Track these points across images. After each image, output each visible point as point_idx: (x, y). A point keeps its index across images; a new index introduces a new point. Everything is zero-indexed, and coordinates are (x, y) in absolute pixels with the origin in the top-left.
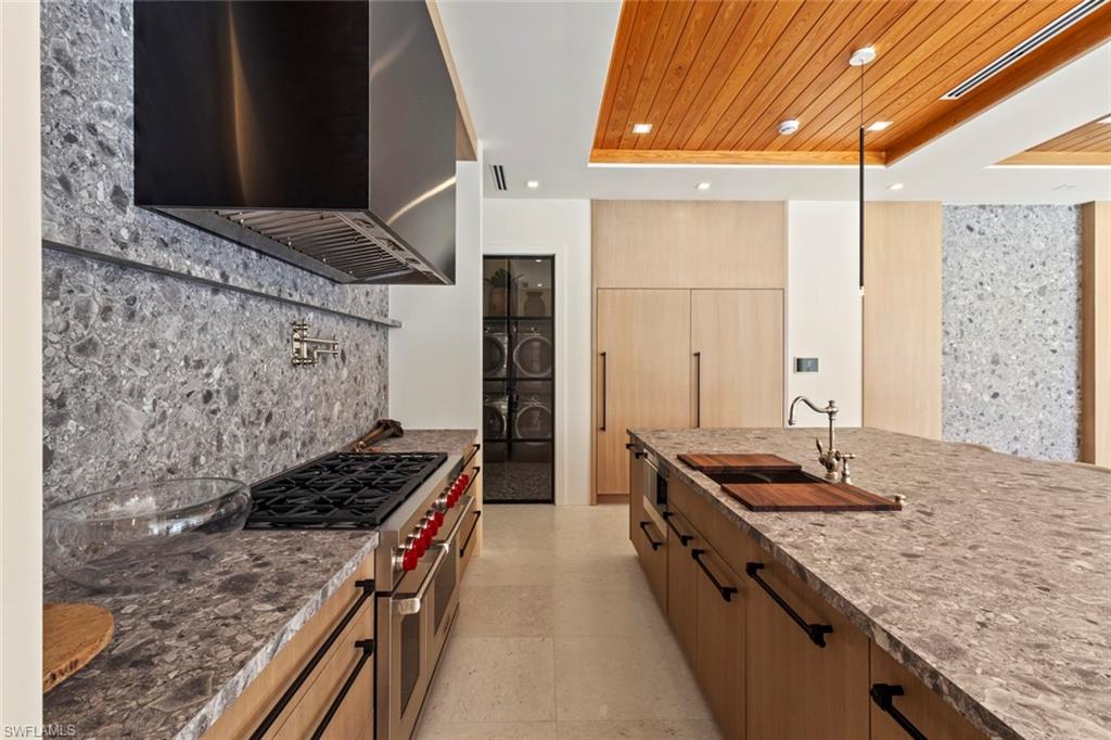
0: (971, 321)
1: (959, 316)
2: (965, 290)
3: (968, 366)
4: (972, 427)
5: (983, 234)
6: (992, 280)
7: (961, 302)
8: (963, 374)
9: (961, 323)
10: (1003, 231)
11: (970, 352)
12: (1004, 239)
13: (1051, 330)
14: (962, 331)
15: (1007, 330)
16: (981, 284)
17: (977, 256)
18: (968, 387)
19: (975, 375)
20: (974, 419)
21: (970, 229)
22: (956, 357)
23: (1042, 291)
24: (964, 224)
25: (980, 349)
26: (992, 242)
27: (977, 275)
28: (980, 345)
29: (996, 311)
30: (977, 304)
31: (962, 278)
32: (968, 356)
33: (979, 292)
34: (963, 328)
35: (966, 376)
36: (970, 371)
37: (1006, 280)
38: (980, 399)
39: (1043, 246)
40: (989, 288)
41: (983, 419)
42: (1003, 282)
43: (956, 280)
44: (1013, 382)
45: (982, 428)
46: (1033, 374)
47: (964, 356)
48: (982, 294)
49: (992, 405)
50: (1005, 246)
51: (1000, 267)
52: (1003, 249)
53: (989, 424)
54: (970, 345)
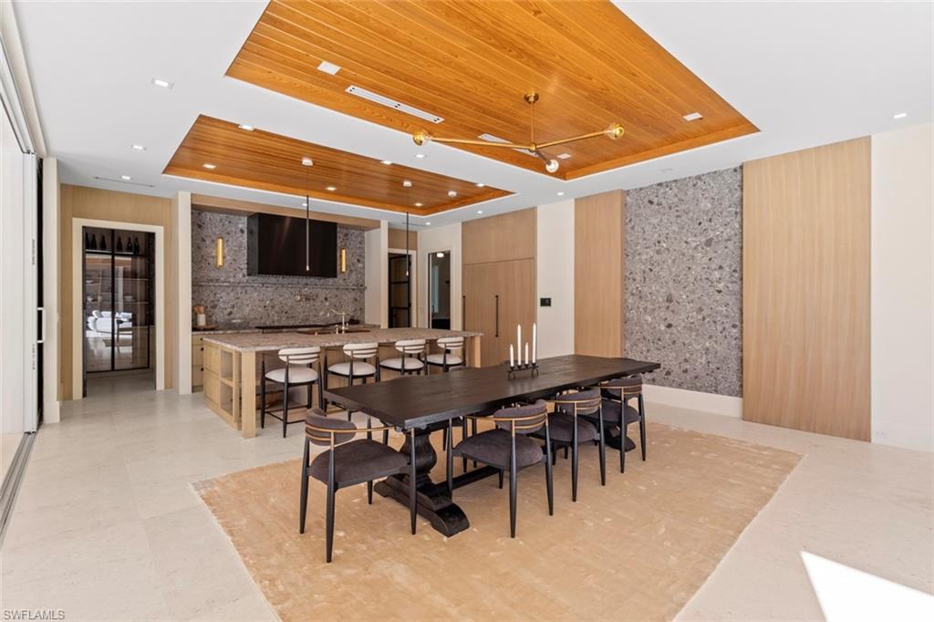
0: (651, 270)
1: (643, 267)
2: (647, 248)
3: (649, 304)
4: (652, 349)
5: (661, 204)
6: (667, 238)
7: (644, 257)
8: (645, 309)
9: (644, 272)
10: (676, 200)
11: (650, 293)
12: (677, 206)
13: (717, 274)
14: (645, 278)
15: (679, 276)
16: (659, 242)
17: (655, 221)
18: (649, 319)
19: (654, 310)
20: (653, 342)
21: (651, 202)
22: (641, 297)
23: (709, 243)
24: (647, 200)
25: (658, 291)
26: (667, 209)
27: (656, 235)
28: (658, 287)
29: (670, 261)
30: (657, 257)
31: (645, 239)
32: (649, 296)
33: (657, 248)
34: (645, 276)
35: (647, 311)
36: (650, 307)
37: (678, 237)
38: (657, 328)
39: (710, 205)
40: (665, 245)
41: (660, 343)
42: (676, 239)
43: (641, 241)
44: (683, 317)
46: (701, 310)
47: (646, 296)
48: (659, 250)
49: (667, 333)
50: (677, 211)
51: (674, 228)
52: (676, 214)
53: (664, 347)
54: (651, 288)
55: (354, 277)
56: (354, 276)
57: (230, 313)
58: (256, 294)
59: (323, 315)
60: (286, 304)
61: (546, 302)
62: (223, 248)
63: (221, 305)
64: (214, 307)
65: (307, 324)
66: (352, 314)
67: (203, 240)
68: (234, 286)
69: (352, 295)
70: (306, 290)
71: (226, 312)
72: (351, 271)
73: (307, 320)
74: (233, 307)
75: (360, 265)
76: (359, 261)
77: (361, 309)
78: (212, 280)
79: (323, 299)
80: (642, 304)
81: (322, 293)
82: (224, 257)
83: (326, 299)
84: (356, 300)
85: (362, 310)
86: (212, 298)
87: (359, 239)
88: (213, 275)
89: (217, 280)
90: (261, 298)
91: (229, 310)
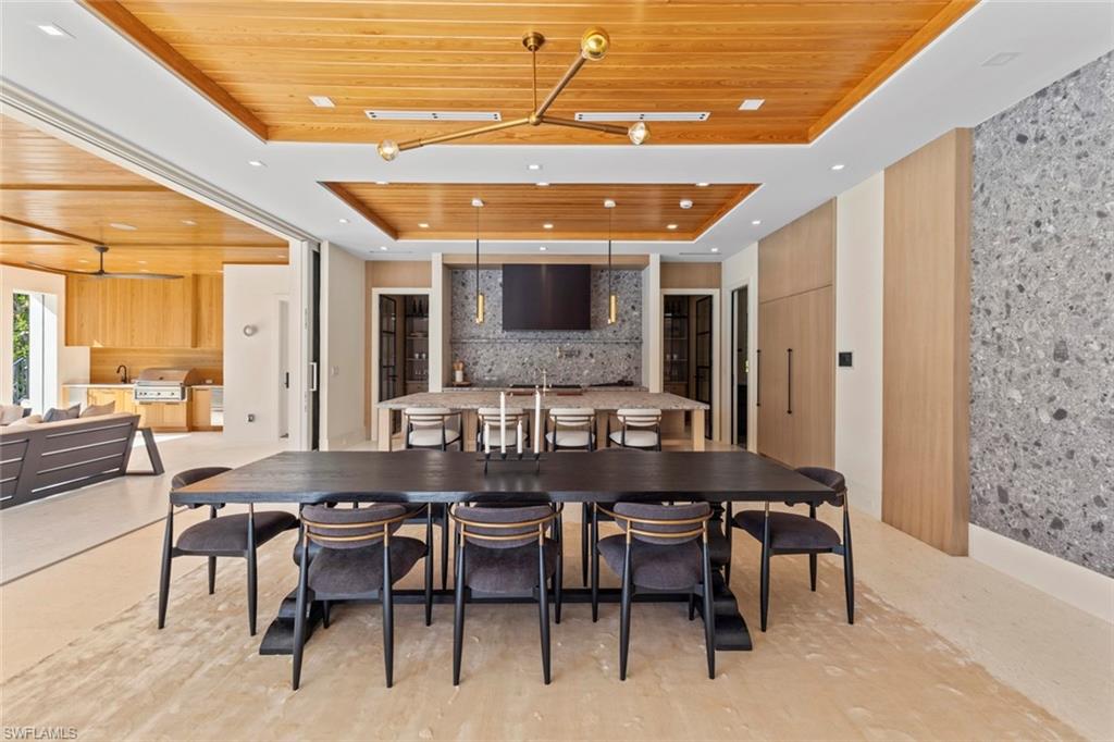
0: (1021, 289)
1: (1005, 283)
2: (1013, 241)
3: (1016, 364)
4: (1023, 462)
5: (1042, 138)
6: (1055, 212)
7: (1007, 262)
8: (1009, 374)
9: (1008, 294)
10: (1077, 117)
11: (1019, 340)
12: (1079, 132)
14: (1008, 306)
15: (1082, 297)
16: (1038, 224)
17: (1029, 179)
18: (1016, 395)
19: (1027, 377)
20: (1025, 449)
21: (1022, 139)
22: (1000, 349)
24: (1013, 135)
25: (1036, 335)
26: (1057, 145)
27: (1032, 211)
28: (1035, 327)
29: (1062, 265)
30: (1033, 259)
31: (1009, 223)
32: (1016, 345)
33: (1034, 238)
34: (1010, 302)
35: (1014, 379)
36: (1019, 370)
37: (1081, 205)
38: (1034, 418)
40: (1051, 229)
41: (1040, 453)
42: (1075, 210)
43: (1001, 229)
44: (1093, 394)
45: (1037, 467)
47: (1011, 346)
48: (1039, 242)
49: (1055, 430)
50: (1080, 143)
51: (1071, 185)
52: (1077, 150)
53: (1048, 463)
54: (1020, 328)
55: (628, 328)
56: (627, 326)
57: (490, 370)
58: (513, 351)
59: (588, 374)
60: (545, 361)
61: (846, 359)
62: (484, 304)
63: (482, 362)
64: (475, 364)
65: (569, 383)
66: (625, 374)
67: (467, 298)
68: (491, 342)
69: (625, 350)
70: (568, 346)
71: (486, 369)
72: (624, 321)
73: (568, 379)
74: (493, 364)
75: (636, 313)
76: (633, 308)
77: (636, 368)
78: (473, 337)
79: (587, 356)
80: (1003, 364)
81: (586, 349)
82: (484, 314)
83: (591, 355)
84: (629, 356)
85: (638, 369)
86: (473, 355)
87: (635, 280)
88: (474, 331)
89: (479, 337)
90: (519, 354)
91: (489, 367)
